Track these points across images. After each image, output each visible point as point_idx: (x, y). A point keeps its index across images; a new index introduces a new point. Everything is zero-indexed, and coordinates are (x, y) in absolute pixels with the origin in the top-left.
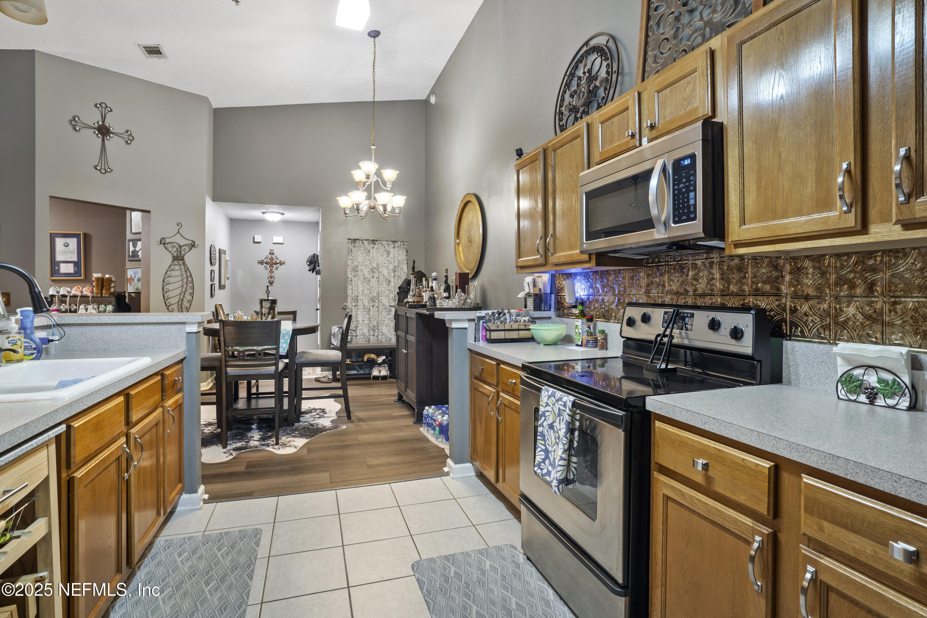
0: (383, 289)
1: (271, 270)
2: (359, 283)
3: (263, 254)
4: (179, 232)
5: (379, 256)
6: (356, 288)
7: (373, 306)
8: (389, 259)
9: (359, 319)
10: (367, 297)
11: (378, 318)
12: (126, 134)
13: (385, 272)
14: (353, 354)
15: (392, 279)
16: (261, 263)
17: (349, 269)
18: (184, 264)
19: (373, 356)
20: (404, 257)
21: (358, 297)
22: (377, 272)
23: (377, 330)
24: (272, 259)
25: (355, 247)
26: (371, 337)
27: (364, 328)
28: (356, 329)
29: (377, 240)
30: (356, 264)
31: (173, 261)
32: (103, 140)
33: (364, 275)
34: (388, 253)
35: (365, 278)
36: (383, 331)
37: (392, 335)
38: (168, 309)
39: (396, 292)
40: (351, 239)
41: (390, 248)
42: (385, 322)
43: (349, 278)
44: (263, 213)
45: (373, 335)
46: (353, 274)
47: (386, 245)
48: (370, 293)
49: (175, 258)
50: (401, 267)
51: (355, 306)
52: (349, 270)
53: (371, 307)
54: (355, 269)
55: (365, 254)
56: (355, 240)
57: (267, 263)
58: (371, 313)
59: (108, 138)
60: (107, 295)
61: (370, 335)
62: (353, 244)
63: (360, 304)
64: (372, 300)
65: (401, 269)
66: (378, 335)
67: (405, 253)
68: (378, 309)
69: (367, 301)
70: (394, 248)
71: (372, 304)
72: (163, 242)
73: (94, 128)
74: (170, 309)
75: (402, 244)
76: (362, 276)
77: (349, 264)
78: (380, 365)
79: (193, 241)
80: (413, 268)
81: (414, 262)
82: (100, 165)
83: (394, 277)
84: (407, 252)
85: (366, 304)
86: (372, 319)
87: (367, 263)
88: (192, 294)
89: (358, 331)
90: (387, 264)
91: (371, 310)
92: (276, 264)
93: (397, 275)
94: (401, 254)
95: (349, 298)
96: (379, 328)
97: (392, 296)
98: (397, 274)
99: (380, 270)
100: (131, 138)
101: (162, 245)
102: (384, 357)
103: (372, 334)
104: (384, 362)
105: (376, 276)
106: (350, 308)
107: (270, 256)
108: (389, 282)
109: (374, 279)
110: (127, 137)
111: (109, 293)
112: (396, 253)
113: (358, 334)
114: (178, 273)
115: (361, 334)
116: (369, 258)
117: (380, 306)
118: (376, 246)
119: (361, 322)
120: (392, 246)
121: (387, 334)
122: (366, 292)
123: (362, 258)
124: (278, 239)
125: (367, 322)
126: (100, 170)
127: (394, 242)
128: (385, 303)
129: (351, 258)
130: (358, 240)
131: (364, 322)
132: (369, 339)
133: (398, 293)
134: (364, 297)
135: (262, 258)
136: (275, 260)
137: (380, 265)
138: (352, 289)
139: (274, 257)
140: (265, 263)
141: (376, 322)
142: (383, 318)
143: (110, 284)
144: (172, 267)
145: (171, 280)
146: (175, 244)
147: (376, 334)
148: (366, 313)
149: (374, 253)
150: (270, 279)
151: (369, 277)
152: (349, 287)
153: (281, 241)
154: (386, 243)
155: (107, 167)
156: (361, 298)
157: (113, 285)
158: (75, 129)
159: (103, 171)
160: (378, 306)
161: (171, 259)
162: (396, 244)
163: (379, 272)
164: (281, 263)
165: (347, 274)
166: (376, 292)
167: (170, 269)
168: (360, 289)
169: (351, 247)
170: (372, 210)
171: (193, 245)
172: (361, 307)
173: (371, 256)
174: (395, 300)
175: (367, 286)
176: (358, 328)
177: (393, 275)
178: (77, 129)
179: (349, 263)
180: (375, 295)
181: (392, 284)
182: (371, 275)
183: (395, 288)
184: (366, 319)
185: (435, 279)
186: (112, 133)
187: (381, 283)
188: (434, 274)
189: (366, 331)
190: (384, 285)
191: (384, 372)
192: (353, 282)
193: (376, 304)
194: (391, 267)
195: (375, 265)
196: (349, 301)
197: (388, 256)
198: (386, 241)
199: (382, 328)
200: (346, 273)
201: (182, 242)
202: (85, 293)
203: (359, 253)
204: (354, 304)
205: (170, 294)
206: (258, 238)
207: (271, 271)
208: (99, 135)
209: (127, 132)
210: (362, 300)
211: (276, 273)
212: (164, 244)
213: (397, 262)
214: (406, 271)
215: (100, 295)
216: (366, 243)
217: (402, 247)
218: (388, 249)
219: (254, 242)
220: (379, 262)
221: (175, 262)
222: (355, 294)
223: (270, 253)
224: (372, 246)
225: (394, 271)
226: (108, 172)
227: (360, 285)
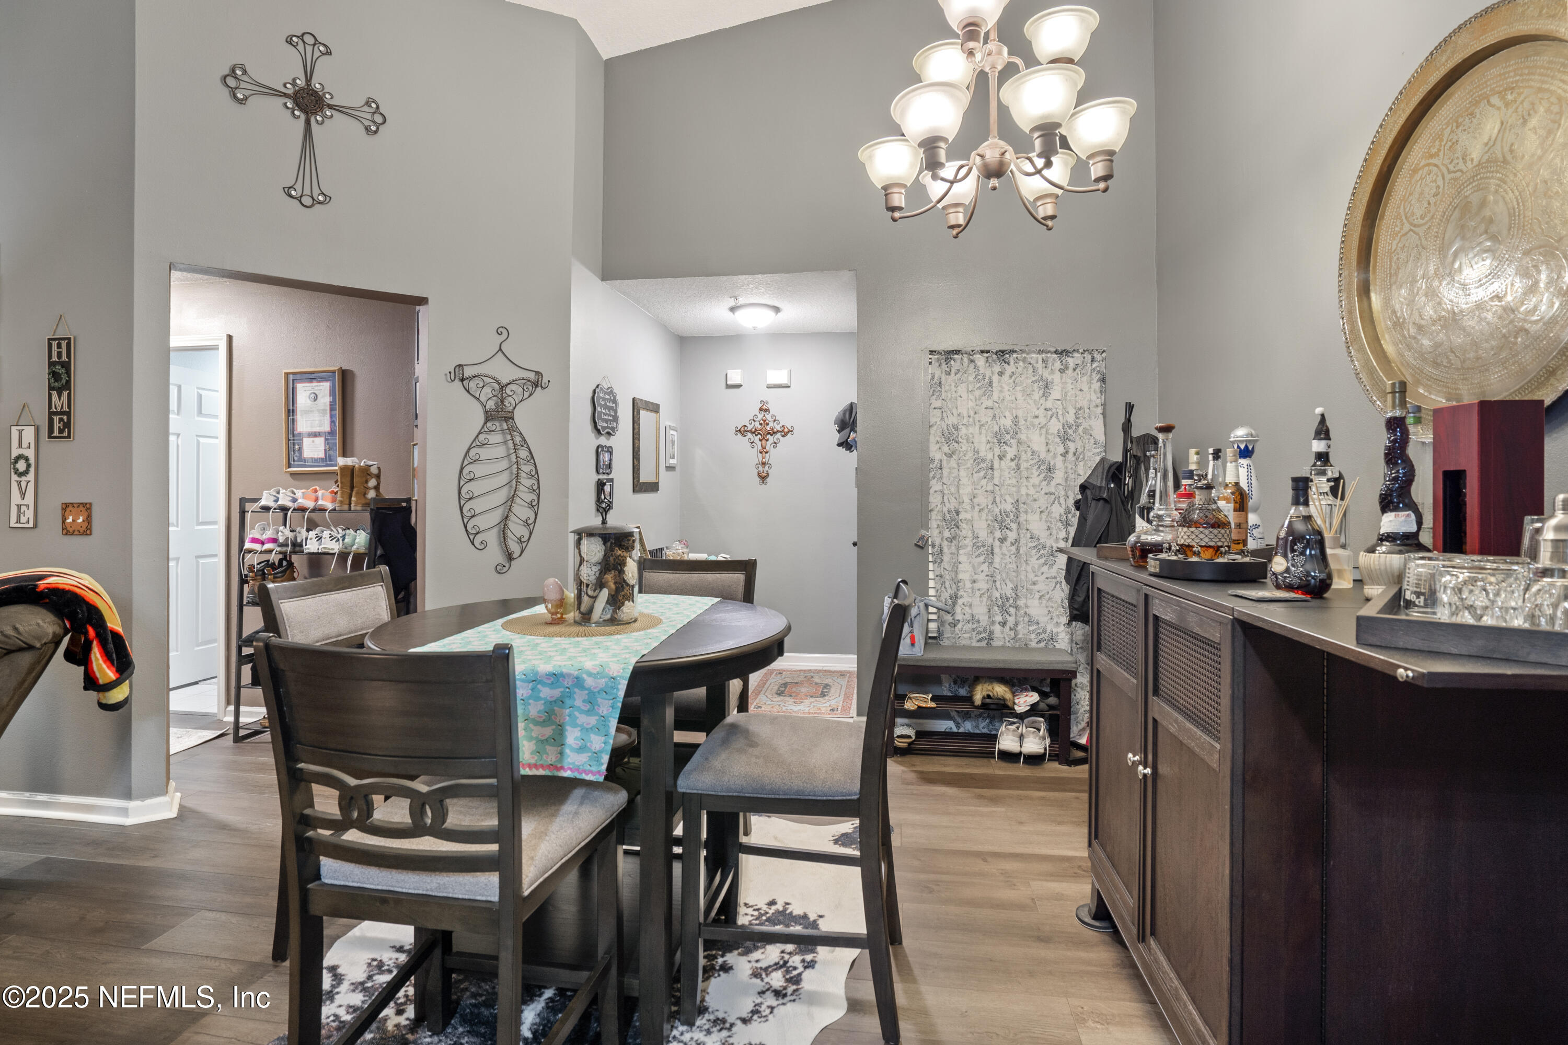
0: (1032, 491)
1: (763, 448)
2: (963, 473)
3: (747, 414)
4: (500, 349)
5: (1019, 395)
6: (953, 490)
7: (1002, 540)
8: (1049, 404)
9: (961, 576)
10: (984, 515)
11: (1017, 571)
12: (366, 109)
13: (1037, 441)
14: (943, 677)
15: (1059, 462)
16: (742, 431)
17: (934, 436)
18: (513, 430)
19: (1000, 690)
20: (1094, 397)
21: (958, 513)
22: (1014, 442)
23: (1012, 610)
24: (765, 422)
25: (948, 373)
26: (997, 628)
27: (976, 601)
28: (954, 604)
29: (1012, 352)
30: (952, 420)
31: (485, 423)
32: (308, 123)
33: (976, 452)
34: (1047, 386)
35: (978, 460)
36: (1031, 611)
37: (1058, 624)
38: (473, 543)
39: (1071, 502)
40: (939, 353)
41: (1052, 372)
42: (1036, 588)
43: (932, 461)
44: (733, 309)
45: (1003, 624)
46: (946, 449)
47: (1040, 365)
48: (994, 502)
49: (489, 416)
50: (1085, 425)
51: (951, 540)
52: (932, 439)
53: (997, 543)
54: (951, 436)
55: (978, 393)
56: (950, 354)
57: (754, 432)
58: (997, 559)
59: (319, 118)
60: (359, 508)
61: (993, 623)
62: (944, 366)
63: (964, 533)
64: (1001, 522)
65: (1085, 431)
66: (1016, 624)
67: (1097, 385)
68: (1018, 550)
69: (984, 525)
70: (1062, 371)
71: (998, 534)
72: (459, 375)
73: (285, 95)
74: (477, 543)
75: (1088, 357)
76: (970, 454)
77: (933, 420)
78: (1022, 717)
79: (538, 373)
80: (1127, 426)
81: (1130, 408)
82: (298, 186)
83: (1064, 455)
84: (1103, 380)
85: (983, 534)
86: (998, 577)
87: (985, 416)
88: (534, 506)
89: (958, 609)
90: (1042, 420)
91: (997, 550)
92: (773, 433)
93: (1072, 450)
94: (1085, 388)
95: (934, 515)
96: (1021, 603)
97: (1057, 510)
98: (1072, 446)
99: (1023, 437)
100: (379, 119)
101: (457, 383)
102: (1034, 697)
103: (999, 618)
104: (1034, 710)
105: (1011, 452)
106: (937, 543)
107: (760, 416)
108: (1049, 470)
109: (1007, 463)
110: (369, 116)
111: (363, 501)
112: (1069, 387)
113: (959, 616)
114: (501, 451)
115: (968, 617)
116: (989, 403)
117: (1023, 541)
118: (1009, 369)
119: (968, 585)
120: (1058, 365)
121: (1043, 620)
122: (982, 500)
123: (971, 404)
124: (778, 376)
125: (983, 585)
126: (299, 199)
127: (1063, 353)
128: (1036, 532)
129: (938, 404)
130: (958, 352)
131: (976, 586)
132: (991, 633)
133: (1077, 505)
134: (976, 514)
135: (744, 420)
136: (771, 425)
137: (1022, 422)
138: (942, 492)
139: (768, 417)
140: (751, 431)
141: (1010, 585)
142: (1031, 576)
143: (367, 482)
144: (482, 437)
145: (478, 470)
146: (488, 380)
147: (1011, 620)
148: (982, 559)
149: (1003, 387)
150: (761, 469)
151: (989, 456)
152: (935, 486)
153: (784, 380)
154: (1040, 357)
155: (316, 192)
156: (969, 516)
157: (372, 483)
158: (235, 96)
159: (307, 201)
160: (1017, 541)
161: (481, 418)
162: (1070, 360)
163: (1019, 442)
164: (785, 432)
165: (928, 452)
166: (1010, 500)
167: (477, 443)
168: (966, 491)
169: (938, 373)
170: (994, 182)
171: (536, 382)
172: (968, 542)
173: (995, 396)
174: (1067, 524)
175: (984, 482)
176: (960, 601)
177: (1061, 449)
178: (240, 96)
179: (935, 417)
180: (1008, 507)
181: (1059, 476)
182: (997, 451)
183: (1067, 487)
184: (982, 577)
185: (1246, 453)
186: (331, 107)
187: (1025, 474)
188: (1240, 433)
189: (980, 611)
190: (1035, 480)
191: (1035, 744)
192: (945, 472)
193: (1012, 536)
194: (1055, 426)
195: (1008, 423)
196: (933, 524)
197: (1046, 395)
198: (1040, 352)
199: (1030, 602)
200: (925, 449)
201: (506, 373)
202: (320, 502)
203: (962, 389)
204: (947, 534)
205: (477, 505)
206: (735, 376)
207: (764, 451)
208: (297, 113)
209: (368, 104)
210: (970, 522)
211: (774, 456)
212: (462, 380)
213: (1072, 411)
214: (1101, 438)
215: (346, 508)
216: (980, 360)
217: (1089, 367)
218: (1046, 374)
219: (729, 387)
220: (1020, 414)
221: (489, 424)
222: (952, 505)
223: (761, 409)
224: (997, 368)
225: (1065, 439)
226: (320, 203)
227: (964, 481)
